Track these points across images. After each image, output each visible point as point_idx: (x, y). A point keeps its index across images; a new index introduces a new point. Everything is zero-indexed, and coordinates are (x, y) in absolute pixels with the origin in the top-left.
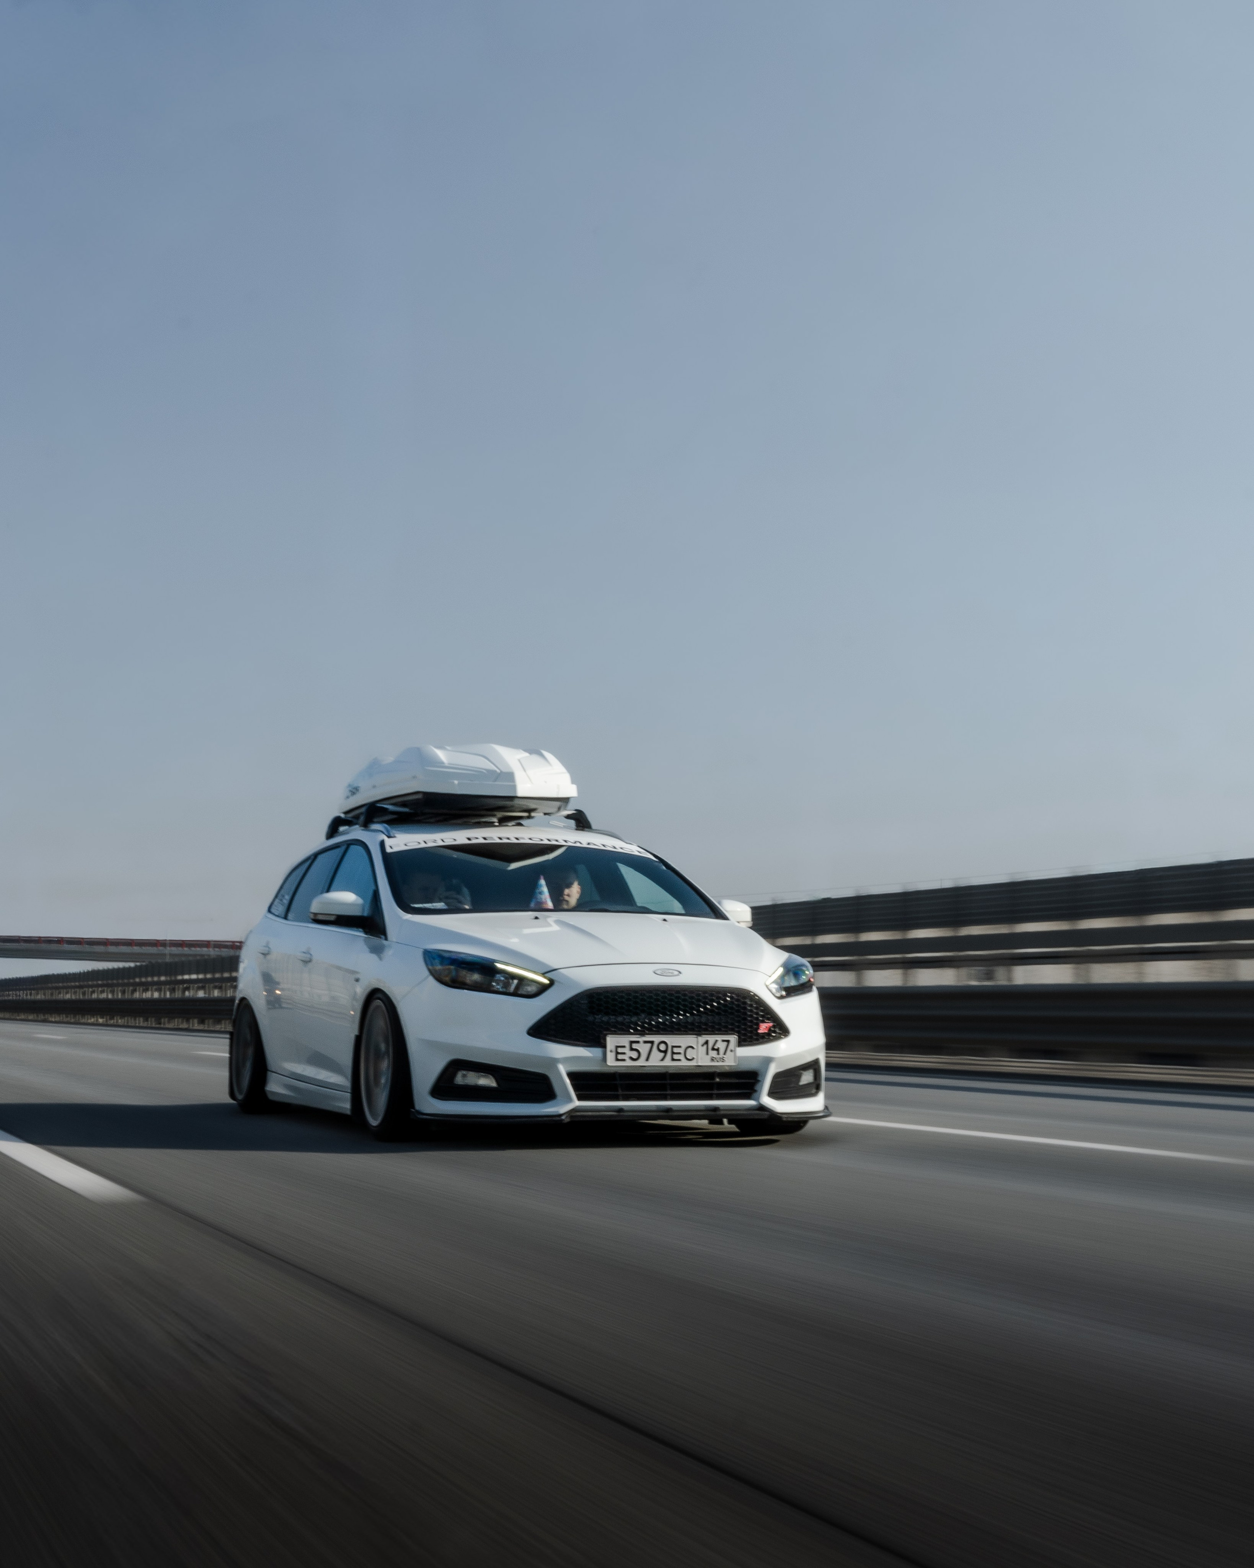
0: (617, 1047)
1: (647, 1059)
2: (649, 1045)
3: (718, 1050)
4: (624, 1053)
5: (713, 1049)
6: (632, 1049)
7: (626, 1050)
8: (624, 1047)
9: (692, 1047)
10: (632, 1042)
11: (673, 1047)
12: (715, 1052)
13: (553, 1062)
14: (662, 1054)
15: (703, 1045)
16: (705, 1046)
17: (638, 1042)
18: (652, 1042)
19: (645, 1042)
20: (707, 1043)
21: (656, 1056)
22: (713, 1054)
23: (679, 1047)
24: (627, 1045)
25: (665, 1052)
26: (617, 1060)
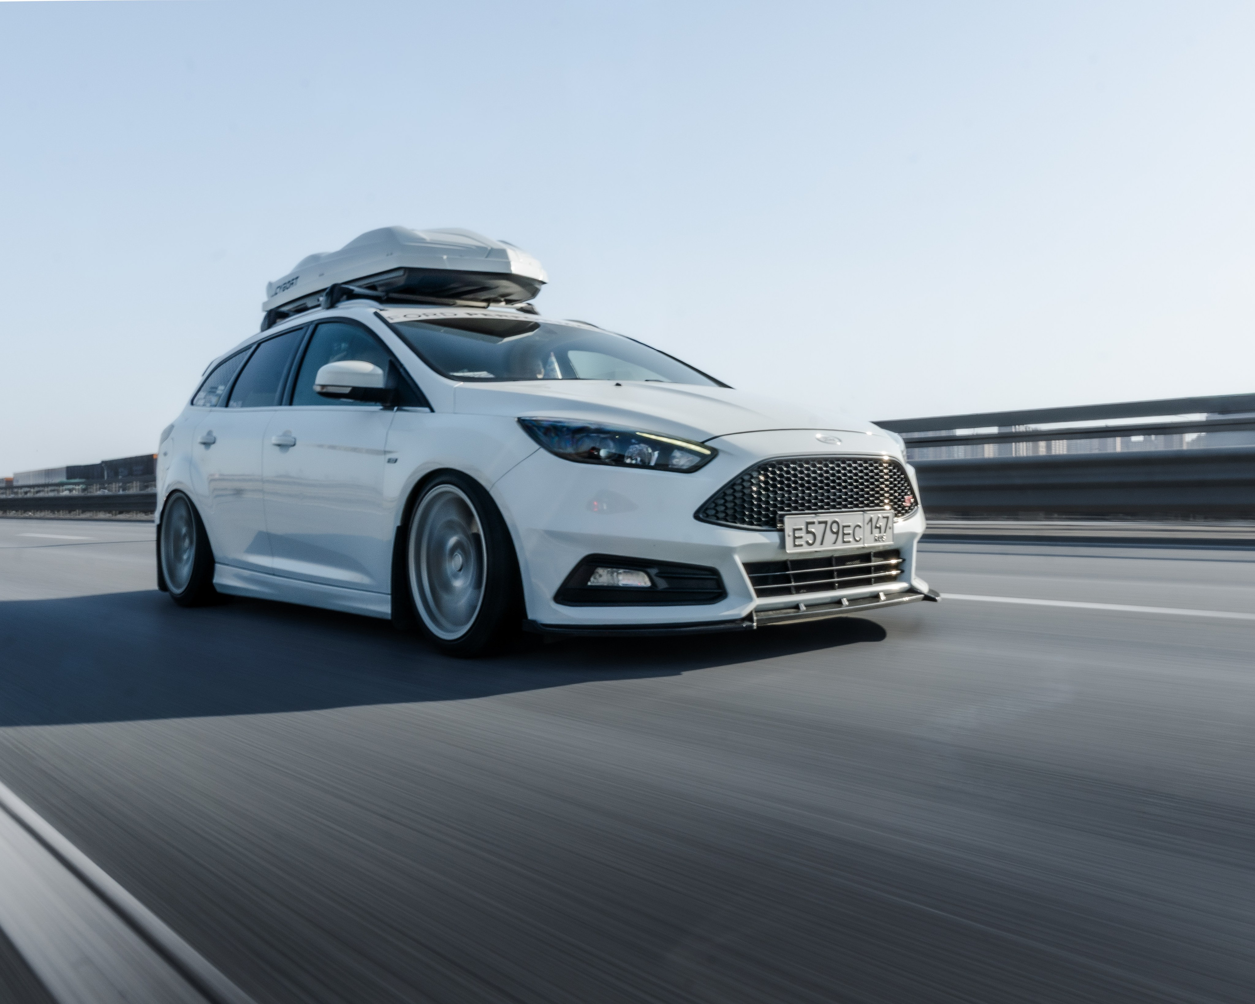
0: (795, 530)
1: (822, 544)
2: (823, 525)
3: (880, 528)
4: (801, 537)
5: (876, 527)
6: (808, 532)
7: (802, 533)
8: (801, 529)
9: (860, 526)
10: (808, 523)
11: (844, 527)
12: (878, 530)
13: (727, 552)
14: (835, 536)
15: (868, 524)
16: (870, 524)
17: (813, 523)
18: (826, 523)
19: (820, 523)
20: (871, 520)
21: (830, 537)
22: (876, 533)
23: (849, 526)
24: (803, 527)
25: (837, 533)
26: (795, 546)
